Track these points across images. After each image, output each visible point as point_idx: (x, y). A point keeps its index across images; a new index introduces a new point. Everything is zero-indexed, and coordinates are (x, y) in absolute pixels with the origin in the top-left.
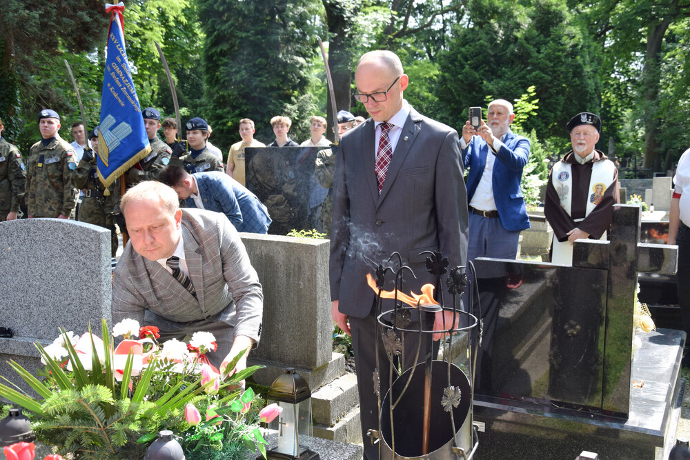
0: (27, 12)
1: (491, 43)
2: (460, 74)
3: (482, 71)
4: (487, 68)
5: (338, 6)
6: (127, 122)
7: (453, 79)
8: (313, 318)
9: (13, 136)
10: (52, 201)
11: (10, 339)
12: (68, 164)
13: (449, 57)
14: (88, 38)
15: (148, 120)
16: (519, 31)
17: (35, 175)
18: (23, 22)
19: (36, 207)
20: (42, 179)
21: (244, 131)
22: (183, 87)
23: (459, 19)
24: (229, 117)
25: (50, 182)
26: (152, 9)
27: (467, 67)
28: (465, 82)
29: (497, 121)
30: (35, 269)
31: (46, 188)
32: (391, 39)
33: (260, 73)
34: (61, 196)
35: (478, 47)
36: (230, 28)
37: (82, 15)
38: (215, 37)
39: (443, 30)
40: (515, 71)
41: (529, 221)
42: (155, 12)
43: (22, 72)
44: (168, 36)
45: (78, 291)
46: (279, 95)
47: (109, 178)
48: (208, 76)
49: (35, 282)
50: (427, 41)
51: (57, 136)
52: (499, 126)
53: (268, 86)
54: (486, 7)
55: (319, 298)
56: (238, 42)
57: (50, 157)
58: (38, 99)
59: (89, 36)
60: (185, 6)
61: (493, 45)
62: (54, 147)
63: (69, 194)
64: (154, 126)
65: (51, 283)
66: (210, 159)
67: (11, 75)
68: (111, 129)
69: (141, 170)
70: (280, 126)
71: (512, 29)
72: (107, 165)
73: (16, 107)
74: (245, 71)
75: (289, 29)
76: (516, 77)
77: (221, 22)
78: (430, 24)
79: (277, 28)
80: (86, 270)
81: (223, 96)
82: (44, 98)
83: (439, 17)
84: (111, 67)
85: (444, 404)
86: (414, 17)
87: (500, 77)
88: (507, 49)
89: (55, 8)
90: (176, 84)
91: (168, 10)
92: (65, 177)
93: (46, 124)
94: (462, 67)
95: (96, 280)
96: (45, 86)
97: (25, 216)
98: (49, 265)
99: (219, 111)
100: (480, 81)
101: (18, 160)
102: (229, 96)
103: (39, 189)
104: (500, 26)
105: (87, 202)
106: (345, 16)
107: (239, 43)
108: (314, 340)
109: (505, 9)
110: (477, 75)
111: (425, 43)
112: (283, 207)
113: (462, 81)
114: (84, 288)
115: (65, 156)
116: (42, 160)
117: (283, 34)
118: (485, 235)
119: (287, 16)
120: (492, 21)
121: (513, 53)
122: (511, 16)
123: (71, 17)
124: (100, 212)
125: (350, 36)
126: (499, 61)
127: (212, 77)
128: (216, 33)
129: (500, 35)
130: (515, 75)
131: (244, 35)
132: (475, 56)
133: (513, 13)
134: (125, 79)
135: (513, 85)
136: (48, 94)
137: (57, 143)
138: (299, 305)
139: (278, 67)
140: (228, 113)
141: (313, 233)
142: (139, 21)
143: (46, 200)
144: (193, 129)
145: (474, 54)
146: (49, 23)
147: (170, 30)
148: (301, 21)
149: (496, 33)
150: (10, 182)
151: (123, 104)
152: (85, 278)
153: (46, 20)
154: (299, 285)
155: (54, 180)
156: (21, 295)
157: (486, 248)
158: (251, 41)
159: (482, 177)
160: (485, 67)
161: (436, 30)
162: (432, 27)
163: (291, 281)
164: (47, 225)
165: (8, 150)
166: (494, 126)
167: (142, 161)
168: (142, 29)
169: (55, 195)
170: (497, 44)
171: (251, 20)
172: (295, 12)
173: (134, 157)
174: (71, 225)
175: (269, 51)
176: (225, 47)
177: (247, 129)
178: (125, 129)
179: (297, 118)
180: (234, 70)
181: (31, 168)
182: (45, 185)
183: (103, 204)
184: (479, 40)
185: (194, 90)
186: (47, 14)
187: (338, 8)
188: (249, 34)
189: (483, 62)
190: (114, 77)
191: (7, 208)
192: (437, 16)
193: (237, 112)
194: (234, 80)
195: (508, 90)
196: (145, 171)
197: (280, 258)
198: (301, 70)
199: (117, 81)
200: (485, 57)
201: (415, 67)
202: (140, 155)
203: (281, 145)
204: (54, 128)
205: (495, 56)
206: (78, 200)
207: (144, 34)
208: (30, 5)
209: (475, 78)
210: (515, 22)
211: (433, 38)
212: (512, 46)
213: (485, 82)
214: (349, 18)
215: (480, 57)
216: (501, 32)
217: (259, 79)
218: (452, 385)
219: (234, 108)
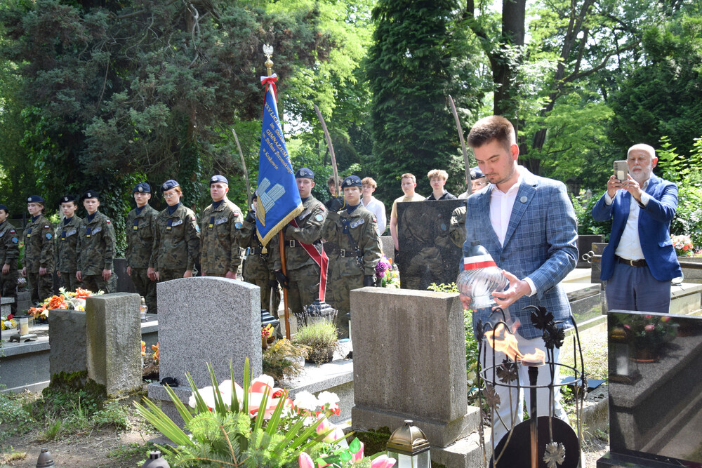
0: (205, 88)
1: (668, 81)
2: (633, 115)
3: (658, 111)
4: (663, 107)
5: (502, 56)
6: (281, 184)
7: (625, 121)
8: (446, 371)
9: (194, 200)
10: (221, 259)
11: (176, 388)
12: (235, 224)
13: (620, 99)
14: (257, 107)
15: (302, 179)
16: (699, 66)
17: (207, 236)
18: (202, 98)
19: (208, 265)
20: (213, 239)
21: (406, 185)
22: (354, 143)
23: (637, 57)
24: (396, 171)
25: (220, 241)
26: (325, 72)
27: (641, 107)
28: (639, 123)
29: (639, 167)
30: (195, 323)
31: (216, 247)
32: (563, 84)
33: (425, 126)
34: (229, 254)
35: (652, 86)
36: (396, 85)
37: (252, 87)
38: (382, 94)
39: (619, 70)
40: (696, 108)
41: (680, 269)
42: (328, 74)
43: (202, 141)
44: (340, 96)
45: (232, 344)
46: (445, 147)
47: (265, 237)
48: (376, 132)
49: (195, 336)
50: (602, 82)
51: (226, 199)
52: (642, 172)
53: (434, 139)
54: (661, 44)
55: (451, 352)
56: (403, 98)
57: (219, 218)
58: (216, 165)
59: (258, 104)
60: (355, 67)
61: (669, 83)
62: (223, 209)
63: (236, 252)
64: (308, 185)
65: (209, 336)
66: (365, 215)
67: (193, 145)
68: (266, 191)
69: (296, 227)
70: (437, 179)
71: (692, 64)
72: (264, 225)
73: (197, 174)
74: (411, 126)
75: (454, 81)
76: (697, 114)
77: (387, 80)
78: (604, 65)
79: (442, 82)
80: (238, 324)
81: (391, 151)
82: (221, 164)
83: (615, 57)
84: (266, 134)
85: (547, 461)
86: (587, 59)
87: (679, 116)
88: (686, 85)
89: (228, 82)
90: (348, 141)
91: (339, 73)
92: (233, 236)
93: (216, 188)
94: (636, 108)
95: (247, 334)
96: (223, 153)
97: (199, 275)
98: (208, 320)
99: (386, 166)
100: (656, 121)
101: (193, 222)
102: (396, 150)
103: (210, 248)
104: (677, 63)
105: (252, 260)
106: (510, 65)
107: (405, 98)
108: (448, 392)
109: (682, 44)
110: (652, 115)
111: (600, 86)
112: (435, 259)
113: (636, 123)
114: (237, 341)
115: (232, 217)
116: (212, 221)
117: (447, 87)
118: (634, 285)
119: (452, 70)
120: (668, 58)
121: (692, 90)
122: (690, 51)
123: (242, 89)
124: (263, 268)
125: (517, 85)
126: (677, 98)
127: (379, 134)
128: (382, 91)
129: (677, 71)
130: (696, 113)
131: (409, 91)
132: (649, 96)
133: (692, 48)
134: (278, 144)
135: (693, 123)
136: (225, 159)
137: (225, 205)
138: (432, 358)
139: (443, 120)
140: (396, 167)
141: (452, 286)
142: (313, 85)
143: (216, 258)
144: (352, 185)
145: (648, 94)
146: (224, 96)
147: (342, 91)
148: (465, 73)
149: (673, 70)
150: (186, 242)
151: (277, 168)
152: (238, 332)
153: (221, 93)
154: (431, 338)
155: (223, 240)
156: (184, 347)
157: (635, 298)
158: (417, 96)
159: (627, 225)
160: (662, 106)
161: (611, 70)
162: (607, 68)
163: (424, 335)
164: (205, 283)
165: (185, 213)
166: (637, 172)
167: (297, 218)
168: (315, 92)
169: (224, 253)
170: (674, 82)
171: (416, 76)
172: (460, 65)
173: (288, 216)
174: (225, 283)
175: (434, 105)
176: (391, 103)
177: (408, 183)
178: (279, 190)
179: (463, 169)
180: (400, 125)
181: (203, 229)
182: (215, 244)
183: (266, 261)
184: (654, 78)
185: (365, 146)
186: (222, 88)
187: (501, 58)
188: (414, 90)
189: (659, 101)
190: (269, 142)
191: (183, 267)
192: (612, 57)
193: (404, 165)
194: (400, 135)
195: (688, 129)
196: (301, 228)
197: (413, 311)
198: (466, 121)
199: (271, 147)
200: (660, 96)
201: (589, 110)
202: (293, 214)
203: (438, 198)
204: (222, 192)
205: (672, 94)
206: (243, 257)
207: (317, 96)
208: (208, 81)
209: (650, 118)
210: (694, 57)
211: (609, 79)
212: (691, 83)
213: (661, 122)
214: (514, 66)
215: (655, 96)
216: (679, 68)
217: (425, 132)
218: (554, 441)
219: (401, 162)
